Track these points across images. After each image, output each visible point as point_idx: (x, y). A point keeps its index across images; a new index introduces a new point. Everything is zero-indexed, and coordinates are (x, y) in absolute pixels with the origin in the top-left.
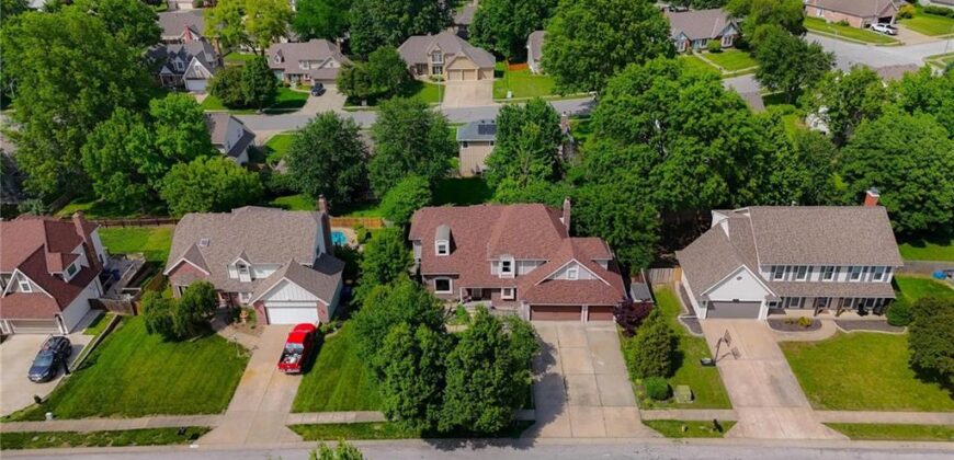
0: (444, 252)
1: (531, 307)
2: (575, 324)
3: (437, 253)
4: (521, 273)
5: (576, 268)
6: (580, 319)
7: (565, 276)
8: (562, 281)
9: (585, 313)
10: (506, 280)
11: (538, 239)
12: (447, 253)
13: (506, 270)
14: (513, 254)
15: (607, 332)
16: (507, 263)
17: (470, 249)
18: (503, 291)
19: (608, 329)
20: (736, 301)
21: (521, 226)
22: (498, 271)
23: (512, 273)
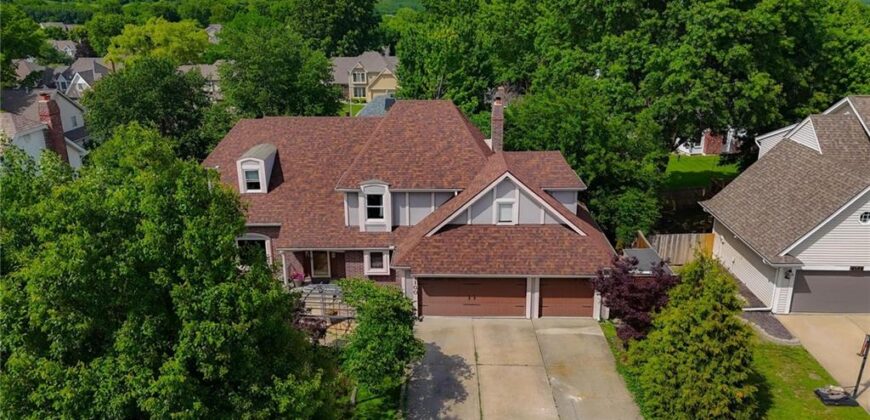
0: (256, 186)
1: (420, 280)
2: (512, 322)
3: (243, 189)
4: (404, 221)
5: (513, 197)
6: (523, 313)
7: (490, 216)
8: (486, 227)
9: (532, 298)
10: (373, 236)
11: (438, 155)
12: (263, 189)
13: (374, 213)
14: (386, 180)
15: (581, 336)
16: (375, 200)
17: (310, 183)
18: (367, 258)
19: (584, 331)
20: (857, 271)
21: (408, 134)
22: (357, 216)
23: (386, 221)
